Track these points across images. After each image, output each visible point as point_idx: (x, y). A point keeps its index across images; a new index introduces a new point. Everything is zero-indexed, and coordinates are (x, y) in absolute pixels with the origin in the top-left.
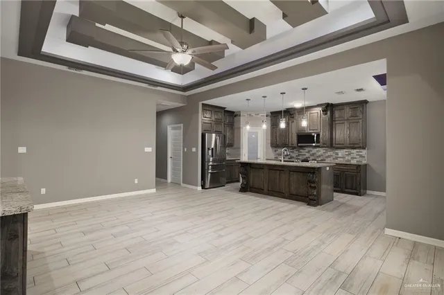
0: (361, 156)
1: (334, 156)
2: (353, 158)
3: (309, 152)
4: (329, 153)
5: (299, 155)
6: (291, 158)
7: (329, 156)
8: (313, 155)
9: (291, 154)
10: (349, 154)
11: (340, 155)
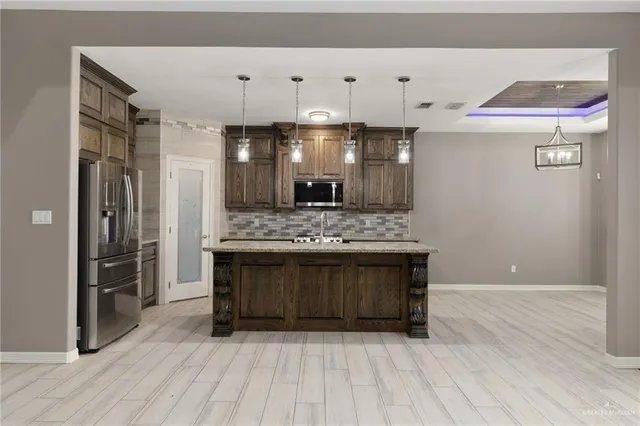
0: (402, 226)
1: (358, 226)
2: (388, 229)
3: (308, 219)
4: (349, 222)
5: (287, 227)
6: (270, 232)
7: (349, 227)
8: (318, 225)
9: (270, 224)
10: (383, 223)
11: (368, 224)
